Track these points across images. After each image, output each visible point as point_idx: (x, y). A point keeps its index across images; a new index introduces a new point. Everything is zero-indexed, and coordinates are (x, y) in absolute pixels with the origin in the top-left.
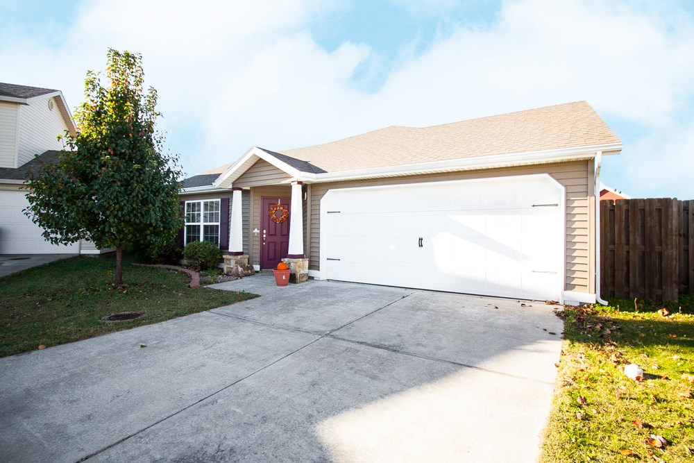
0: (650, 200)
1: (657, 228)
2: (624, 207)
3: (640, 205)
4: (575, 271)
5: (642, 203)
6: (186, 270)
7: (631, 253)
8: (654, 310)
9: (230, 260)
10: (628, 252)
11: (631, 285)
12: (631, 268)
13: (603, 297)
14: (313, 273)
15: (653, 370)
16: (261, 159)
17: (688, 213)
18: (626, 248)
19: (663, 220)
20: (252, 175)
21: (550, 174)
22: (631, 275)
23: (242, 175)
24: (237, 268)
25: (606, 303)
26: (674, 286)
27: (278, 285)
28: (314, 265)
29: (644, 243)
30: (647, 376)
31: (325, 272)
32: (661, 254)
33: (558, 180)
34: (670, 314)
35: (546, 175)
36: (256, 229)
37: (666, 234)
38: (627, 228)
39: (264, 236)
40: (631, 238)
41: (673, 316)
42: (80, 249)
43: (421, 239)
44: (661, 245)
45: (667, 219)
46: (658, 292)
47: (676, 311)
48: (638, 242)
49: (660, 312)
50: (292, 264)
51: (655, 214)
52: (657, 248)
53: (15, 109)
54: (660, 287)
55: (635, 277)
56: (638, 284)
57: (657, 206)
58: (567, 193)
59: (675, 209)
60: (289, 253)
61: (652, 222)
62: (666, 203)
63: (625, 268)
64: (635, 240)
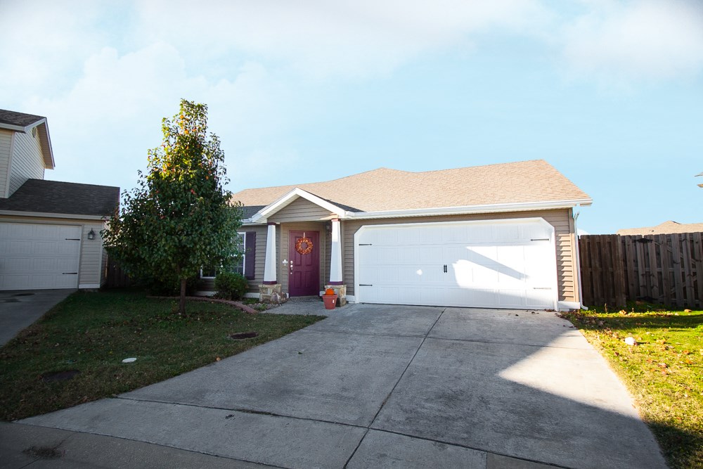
0: (603, 236)
1: (609, 255)
2: (587, 241)
3: (597, 240)
4: (564, 287)
5: (598, 238)
6: (221, 301)
7: (593, 273)
8: (617, 312)
9: (266, 288)
10: (591, 273)
11: (595, 296)
12: (594, 285)
13: (584, 304)
14: (350, 298)
15: (639, 340)
16: (301, 197)
17: (625, 245)
18: (590, 270)
19: (613, 250)
20: (290, 212)
21: (543, 217)
22: (594, 289)
23: (278, 212)
24: (276, 296)
25: (587, 308)
26: (623, 295)
27: (326, 308)
28: (351, 291)
29: (601, 266)
30: (639, 344)
31: (360, 296)
32: (612, 273)
33: (549, 222)
34: (627, 313)
35: (541, 218)
36: (285, 261)
37: (615, 260)
38: (590, 255)
39: (292, 266)
40: (593, 263)
41: (629, 314)
42: (79, 284)
43: (445, 267)
44: (612, 267)
45: (615, 251)
46: (613, 300)
47: (631, 311)
48: (597, 265)
49: (620, 312)
50: (335, 290)
51: (607, 245)
52: (610, 269)
53: (10, 136)
54: (614, 296)
55: (597, 291)
56: (599, 295)
57: (608, 240)
58: (556, 231)
59: (619, 242)
60: (331, 281)
61: (605, 251)
62: (613, 238)
63: (590, 284)
64: (595, 263)
